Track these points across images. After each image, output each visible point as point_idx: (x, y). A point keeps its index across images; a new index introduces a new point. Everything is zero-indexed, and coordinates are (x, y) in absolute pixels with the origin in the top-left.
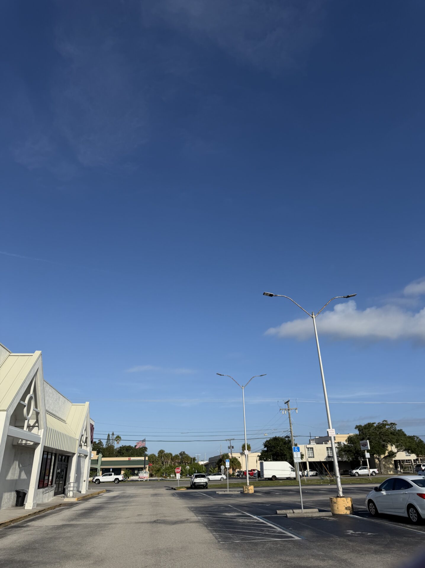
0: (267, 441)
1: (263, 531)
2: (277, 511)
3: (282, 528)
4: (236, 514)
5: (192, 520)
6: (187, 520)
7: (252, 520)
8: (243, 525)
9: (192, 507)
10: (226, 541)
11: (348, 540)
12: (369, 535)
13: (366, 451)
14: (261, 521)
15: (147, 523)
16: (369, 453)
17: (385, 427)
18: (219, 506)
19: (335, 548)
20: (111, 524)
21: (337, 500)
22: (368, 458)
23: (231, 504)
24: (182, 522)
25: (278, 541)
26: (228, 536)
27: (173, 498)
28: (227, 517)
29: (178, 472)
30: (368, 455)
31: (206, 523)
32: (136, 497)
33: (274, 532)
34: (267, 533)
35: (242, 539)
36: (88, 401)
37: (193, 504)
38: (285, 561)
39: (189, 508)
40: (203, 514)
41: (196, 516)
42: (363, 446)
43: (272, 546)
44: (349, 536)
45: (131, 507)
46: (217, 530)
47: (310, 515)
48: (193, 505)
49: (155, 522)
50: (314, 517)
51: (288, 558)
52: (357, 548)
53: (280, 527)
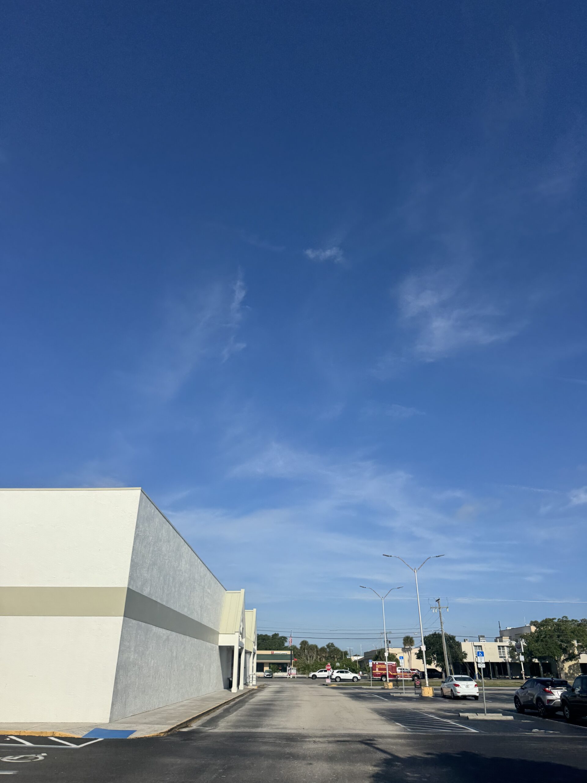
0: (426, 637)
13: (520, 654)
16: (523, 657)
36: (255, 608)
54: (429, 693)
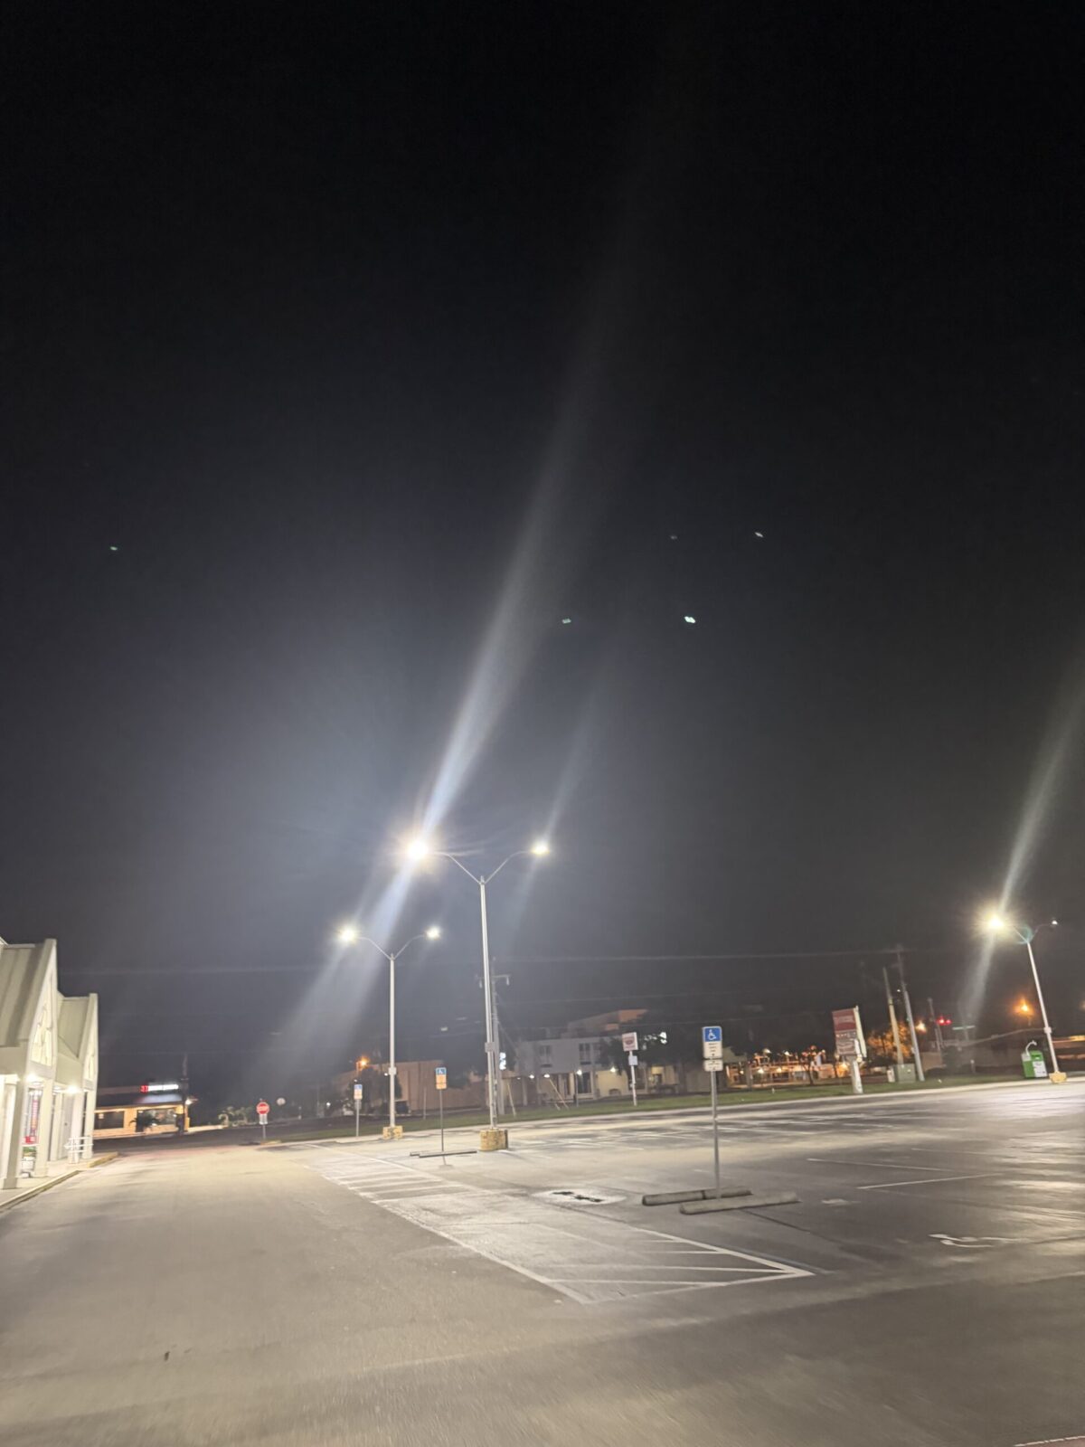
13: (631, 1053)
16: (636, 1057)
22: (635, 1067)
29: (263, 1112)
30: (633, 1060)
36: (95, 992)
42: (627, 1043)
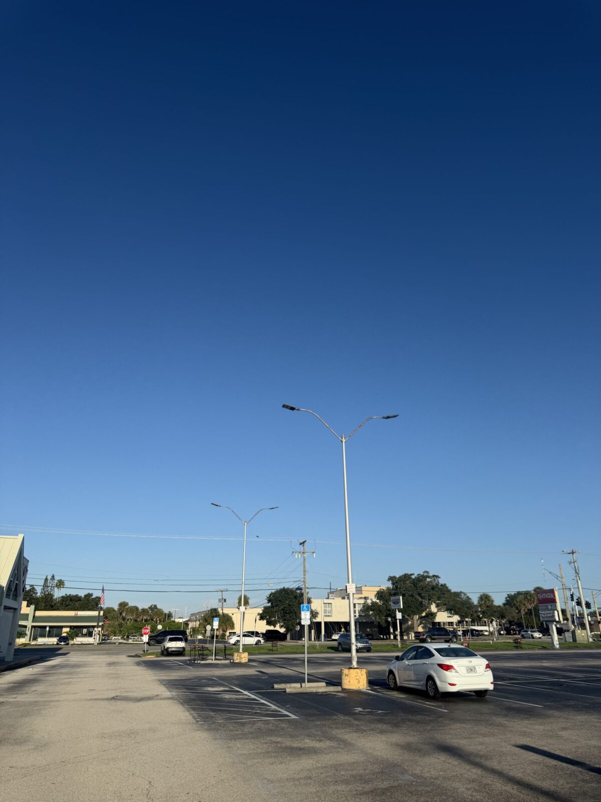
0: (272, 594)
1: (253, 708)
2: (274, 685)
3: (278, 705)
4: (221, 689)
5: (163, 696)
6: (157, 696)
7: (241, 697)
8: (229, 702)
9: (163, 680)
10: (205, 721)
11: (354, 719)
12: (380, 713)
13: (397, 610)
14: (253, 697)
15: (104, 699)
16: (400, 614)
17: (425, 580)
18: (200, 678)
19: (337, 728)
20: (53, 701)
21: (349, 672)
22: (399, 620)
23: (217, 677)
24: (149, 698)
25: (270, 720)
26: (209, 715)
27: (138, 668)
28: (210, 693)
29: (146, 634)
30: (399, 616)
31: (182, 699)
32: (84, 667)
33: (268, 710)
34: (258, 711)
35: (227, 718)
37: (165, 676)
38: (276, 742)
39: (159, 680)
40: (178, 688)
41: (169, 691)
42: (394, 603)
43: (263, 726)
44: (356, 714)
45: (79, 680)
46: (195, 708)
47: (314, 690)
48: (165, 678)
49: (113, 698)
50: (319, 692)
51: (279, 739)
52: (362, 727)
53: (276, 704)
54: (359, 682)
